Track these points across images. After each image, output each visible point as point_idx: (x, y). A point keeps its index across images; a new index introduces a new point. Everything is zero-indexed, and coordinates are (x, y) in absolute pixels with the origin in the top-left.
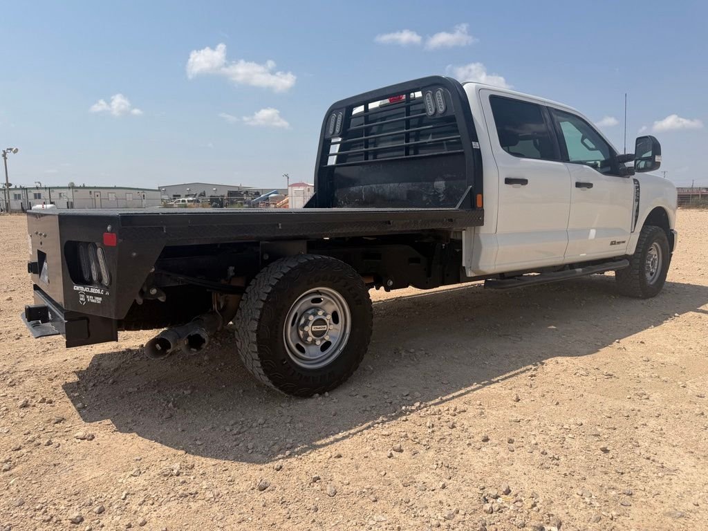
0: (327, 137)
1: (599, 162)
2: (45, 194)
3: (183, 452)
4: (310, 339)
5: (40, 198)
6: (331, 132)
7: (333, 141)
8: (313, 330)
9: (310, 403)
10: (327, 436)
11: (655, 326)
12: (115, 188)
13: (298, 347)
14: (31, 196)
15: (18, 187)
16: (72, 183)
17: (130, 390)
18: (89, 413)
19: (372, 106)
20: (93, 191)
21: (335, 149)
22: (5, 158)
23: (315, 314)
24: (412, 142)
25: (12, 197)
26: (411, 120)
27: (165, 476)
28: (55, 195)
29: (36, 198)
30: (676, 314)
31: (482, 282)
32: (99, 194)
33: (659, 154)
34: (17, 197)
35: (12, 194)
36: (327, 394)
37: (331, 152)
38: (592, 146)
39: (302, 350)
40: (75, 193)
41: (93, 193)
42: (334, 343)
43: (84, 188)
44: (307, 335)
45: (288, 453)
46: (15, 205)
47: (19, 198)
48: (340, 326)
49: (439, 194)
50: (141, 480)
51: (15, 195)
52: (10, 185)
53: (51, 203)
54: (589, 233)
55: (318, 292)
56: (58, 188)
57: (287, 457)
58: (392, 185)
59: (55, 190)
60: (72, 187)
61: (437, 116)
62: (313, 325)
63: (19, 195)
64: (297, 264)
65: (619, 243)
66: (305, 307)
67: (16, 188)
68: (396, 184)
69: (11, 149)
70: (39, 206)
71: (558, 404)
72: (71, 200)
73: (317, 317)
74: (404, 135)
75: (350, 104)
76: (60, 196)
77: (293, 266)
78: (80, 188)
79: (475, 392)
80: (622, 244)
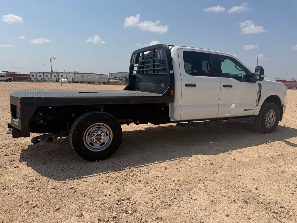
0: (132, 64)
1: (243, 76)
2: (64, 75)
3: (40, 175)
4: (94, 141)
5: (63, 77)
6: (133, 62)
7: (135, 65)
8: (96, 138)
9: (93, 163)
10: (88, 175)
11: (255, 146)
12: (91, 74)
13: (91, 143)
14: (60, 76)
15: (56, 72)
16: (75, 71)
17: (40, 153)
18: (22, 159)
19: (146, 53)
20: (82, 74)
21: (135, 68)
22: (51, 61)
23: (97, 132)
24: (156, 68)
25: (53, 76)
26: (156, 60)
27: (29, 181)
28: (68, 75)
29: (61, 77)
30: (270, 142)
31: (176, 124)
32: (84, 76)
33: (263, 74)
34: (55, 76)
35: (53, 75)
36: (100, 161)
37: (134, 69)
38: (240, 69)
39: (92, 145)
40: (75, 75)
41: (82, 75)
42: (106, 143)
43: (79, 73)
44: (94, 139)
45: (70, 179)
46: (54, 79)
47: (56, 77)
48: (108, 137)
49: (163, 89)
50: (22, 182)
51: (54, 75)
52: (53, 71)
53: (67, 79)
54: (231, 106)
55: (99, 125)
56: (70, 73)
57: (70, 180)
58: (150, 84)
59: (68, 74)
60: (75, 73)
61: (161, 60)
62: (96, 136)
63: (56, 75)
64: (89, 114)
65: (249, 110)
66: (94, 130)
67: (55, 73)
68: (151, 84)
69: (53, 58)
70: (63, 80)
71: (179, 172)
72: (74, 78)
73: (98, 134)
74: (153, 65)
75: (138, 52)
76: (70, 76)
77: (87, 115)
78: (77, 73)
79: (154, 165)
80: (251, 111)
